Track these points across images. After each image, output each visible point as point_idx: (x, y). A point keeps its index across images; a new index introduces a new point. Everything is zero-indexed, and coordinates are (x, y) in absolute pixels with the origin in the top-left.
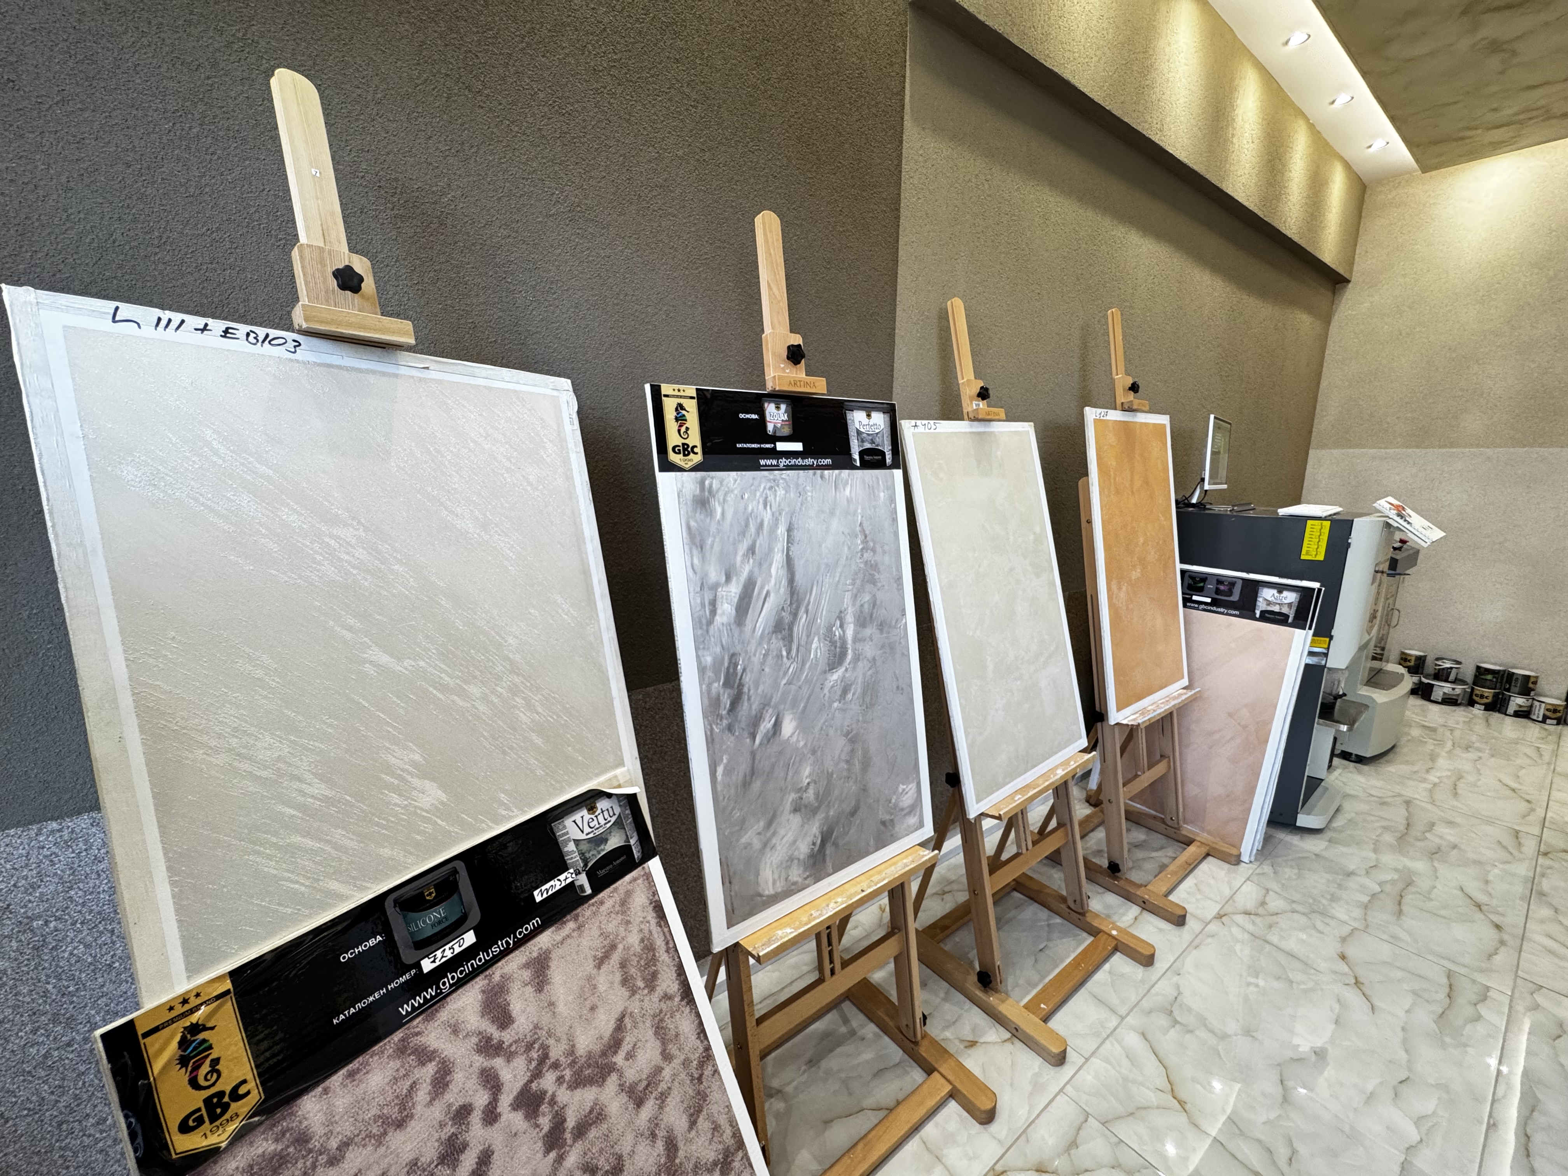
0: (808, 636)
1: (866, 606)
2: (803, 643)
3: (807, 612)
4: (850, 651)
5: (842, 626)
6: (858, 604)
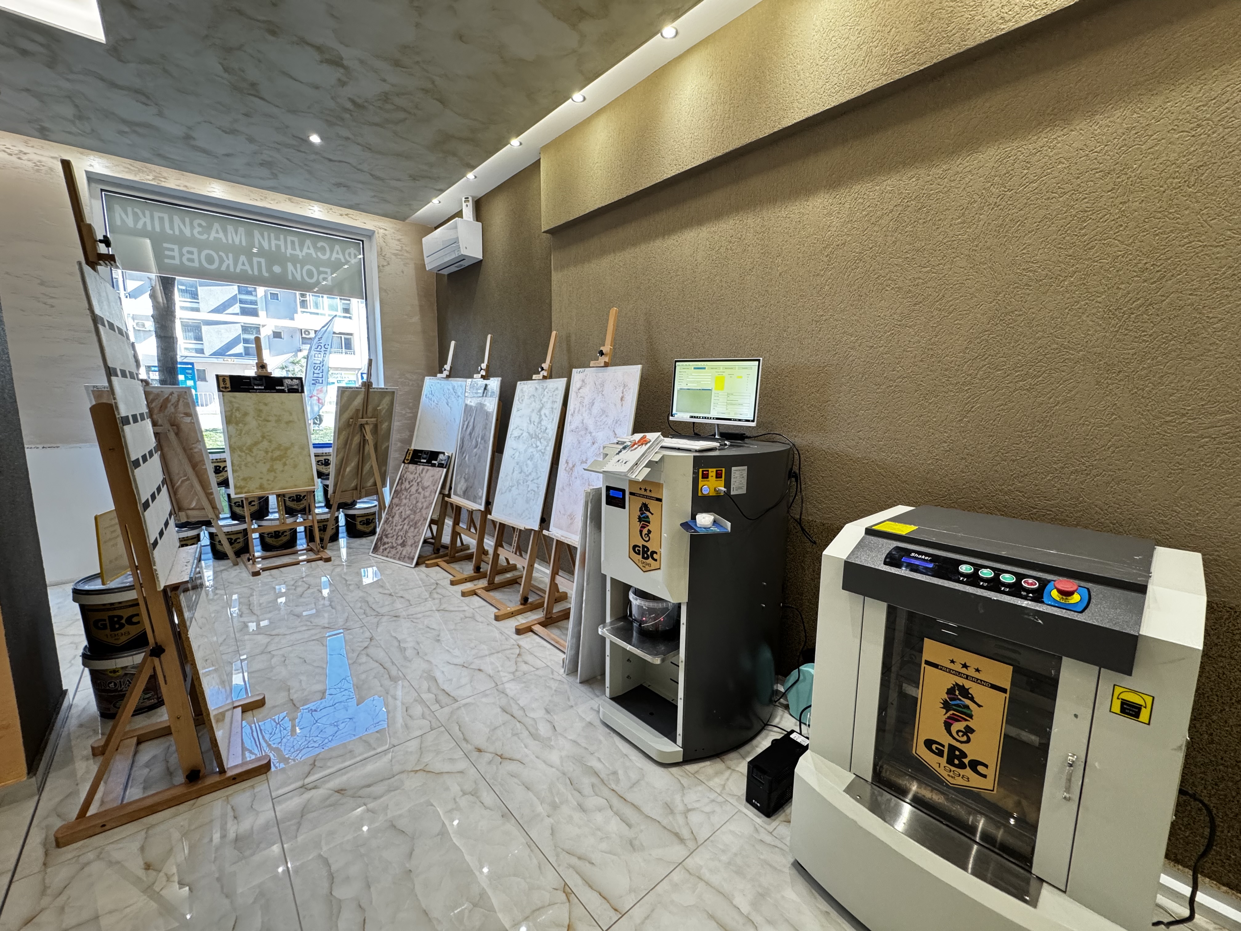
1: (483, 434)
2: (472, 439)
3: (474, 432)
4: (478, 445)
5: (478, 438)
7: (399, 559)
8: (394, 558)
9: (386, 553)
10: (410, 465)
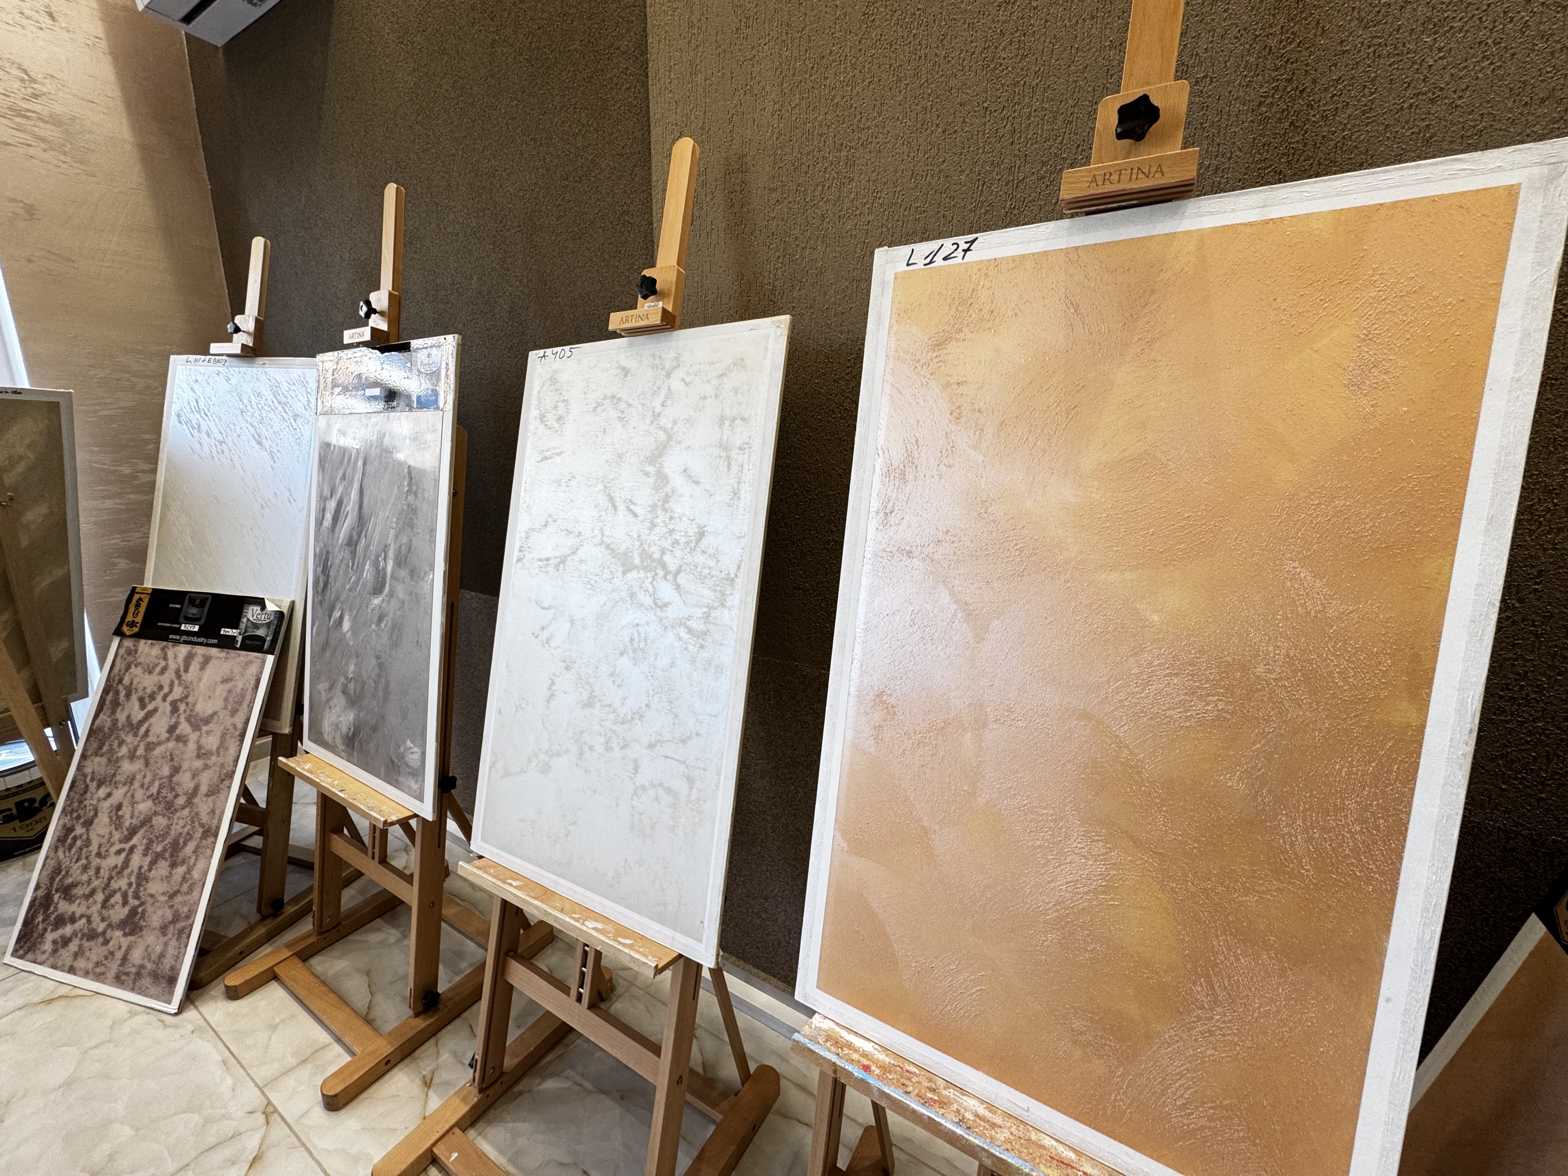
0: (365, 557)
1: (403, 547)
2: (361, 562)
3: (366, 536)
4: (387, 585)
5: (385, 559)
6: (398, 544)
7: (119, 980)
8: (99, 977)
9: (66, 955)
10: (144, 646)
